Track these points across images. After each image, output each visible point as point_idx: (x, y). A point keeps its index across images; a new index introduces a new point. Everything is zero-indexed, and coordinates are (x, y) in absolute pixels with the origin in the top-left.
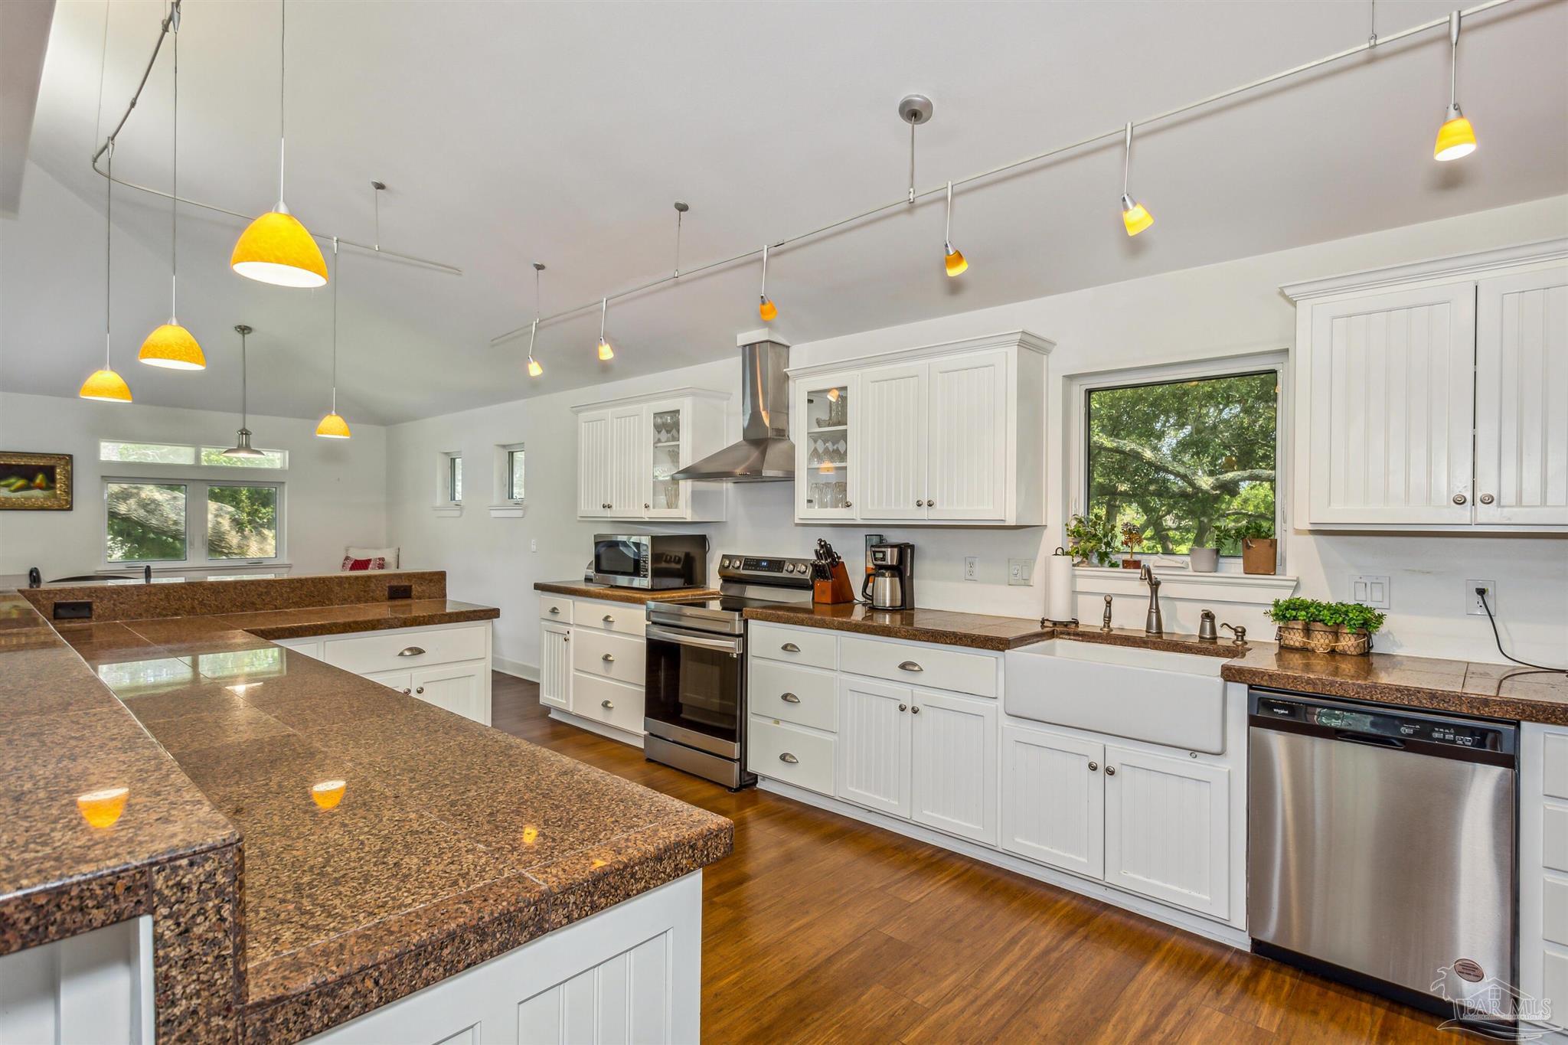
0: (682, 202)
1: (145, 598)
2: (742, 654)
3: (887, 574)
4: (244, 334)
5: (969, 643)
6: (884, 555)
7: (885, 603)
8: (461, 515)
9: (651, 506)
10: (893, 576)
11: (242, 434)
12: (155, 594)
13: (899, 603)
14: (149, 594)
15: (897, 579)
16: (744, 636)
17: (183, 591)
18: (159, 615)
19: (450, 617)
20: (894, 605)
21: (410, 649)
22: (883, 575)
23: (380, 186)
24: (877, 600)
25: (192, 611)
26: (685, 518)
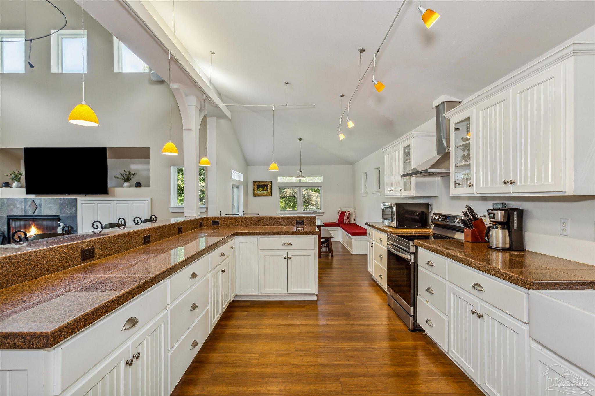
0: (361, 48)
1: (230, 220)
2: (414, 263)
3: (499, 227)
4: (300, 141)
5: (508, 279)
6: (494, 215)
7: (498, 243)
8: (367, 195)
9: (403, 190)
10: (503, 228)
11: (300, 172)
12: (233, 220)
13: (508, 246)
14: (231, 219)
15: (507, 231)
16: (415, 254)
17: (239, 219)
18: (234, 225)
19: (300, 233)
20: (504, 247)
21: (288, 243)
22: (497, 228)
23: (287, 84)
24: (492, 242)
25: (241, 225)
26: (413, 195)
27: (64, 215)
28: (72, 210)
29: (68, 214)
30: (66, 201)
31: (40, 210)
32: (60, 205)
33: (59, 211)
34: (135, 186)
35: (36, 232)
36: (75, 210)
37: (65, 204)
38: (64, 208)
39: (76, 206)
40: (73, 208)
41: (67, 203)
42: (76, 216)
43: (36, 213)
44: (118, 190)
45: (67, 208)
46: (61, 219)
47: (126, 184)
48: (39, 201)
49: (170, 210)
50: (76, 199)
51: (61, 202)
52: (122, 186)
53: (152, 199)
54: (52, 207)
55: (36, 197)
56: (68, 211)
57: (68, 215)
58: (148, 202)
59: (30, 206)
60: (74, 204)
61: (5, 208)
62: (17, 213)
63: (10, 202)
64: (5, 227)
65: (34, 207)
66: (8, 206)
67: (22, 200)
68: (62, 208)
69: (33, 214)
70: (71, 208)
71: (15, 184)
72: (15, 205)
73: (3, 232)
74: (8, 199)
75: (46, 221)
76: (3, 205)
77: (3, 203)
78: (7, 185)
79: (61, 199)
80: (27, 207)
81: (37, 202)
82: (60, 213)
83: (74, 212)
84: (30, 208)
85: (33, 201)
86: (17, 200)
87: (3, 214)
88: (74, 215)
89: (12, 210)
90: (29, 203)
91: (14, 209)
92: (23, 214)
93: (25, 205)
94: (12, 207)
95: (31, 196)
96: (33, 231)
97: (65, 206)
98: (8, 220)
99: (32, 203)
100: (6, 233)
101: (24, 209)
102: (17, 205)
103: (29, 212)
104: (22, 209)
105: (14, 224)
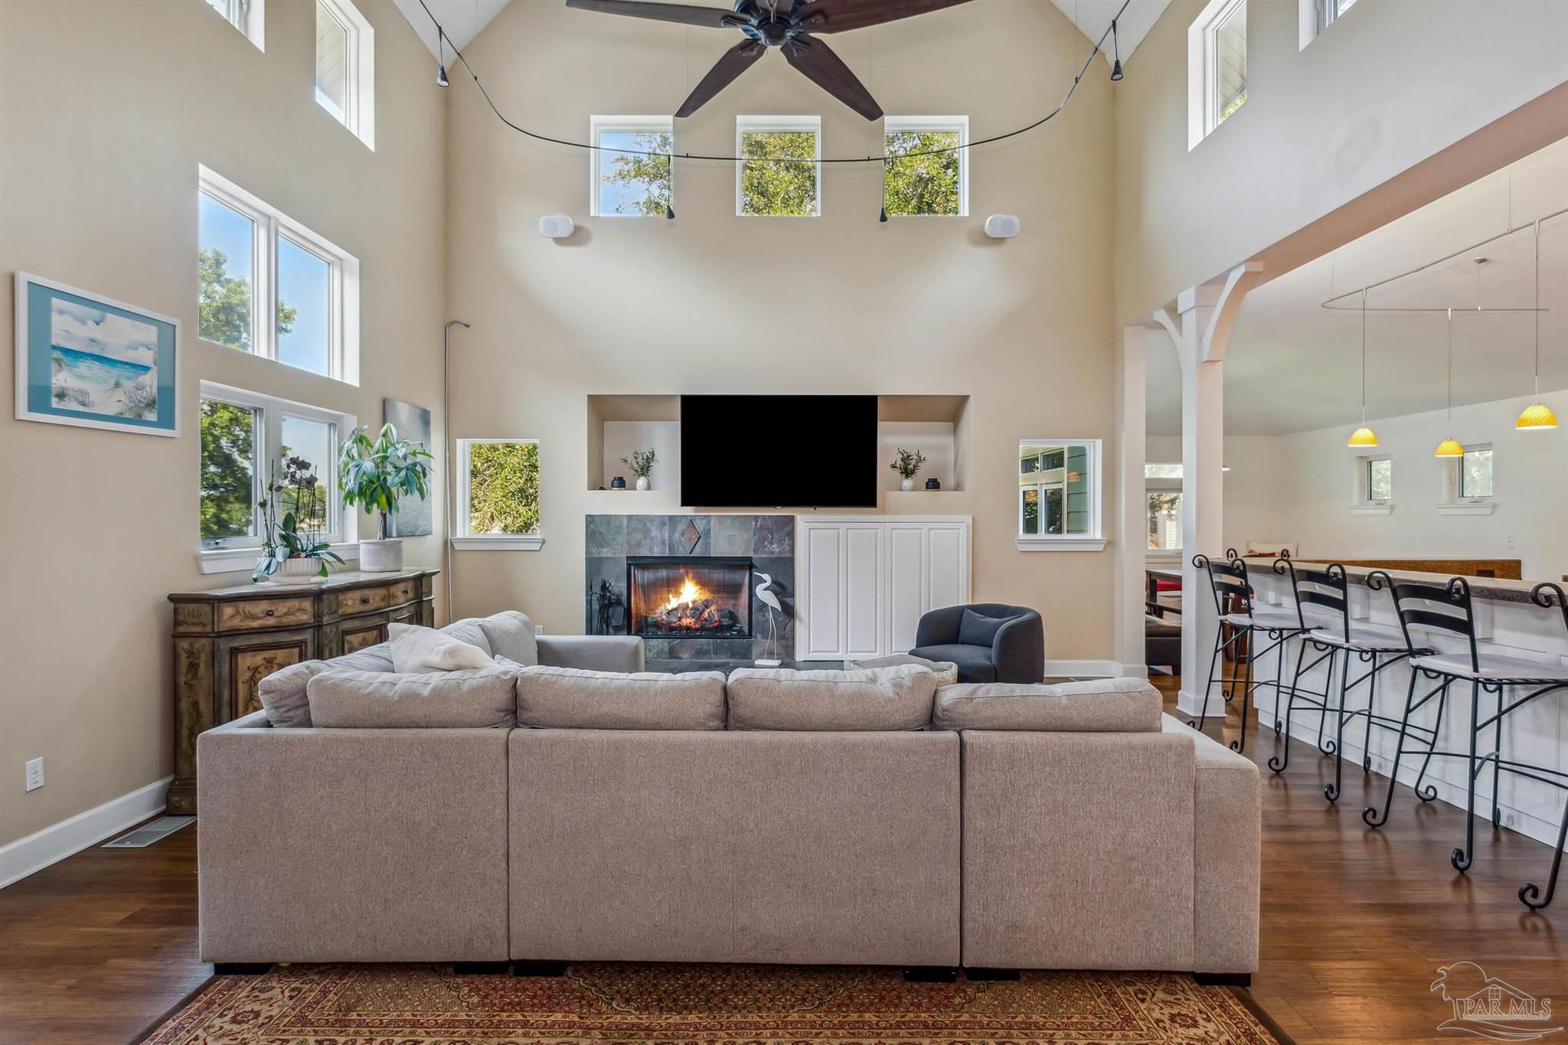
8: (1391, 513)
27: (763, 556)
28: (782, 544)
29: (773, 553)
30: (770, 524)
31: (707, 544)
32: (758, 530)
33: (752, 546)
34: (927, 488)
35: (697, 595)
36: (789, 546)
37: (768, 529)
38: (765, 539)
39: (791, 535)
40: (785, 540)
41: (770, 527)
42: (792, 560)
43: (697, 553)
44: (894, 495)
45: (772, 539)
46: (756, 567)
47: (907, 483)
48: (704, 521)
49: (1020, 546)
50: (792, 519)
51: (756, 525)
52: (900, 488)
53: (973, 518)
54: (734, 536)
55: (696, 511)
56: (775, 546)
57: (774, 556)
58: (968, 525)
59: (683, 535)
60: (788, 529)
61: (622, 539)
62: (651, 550)
63: (634, 524)
64: (623, 585)
65: (694, 537)
66: (629, 534)
67: (667, 519)
68: (759, 539)
69: (691, 553)
70: (781, 540)
71: (641, 482)
72: (646, 532)
73: (617, 596)
74: (630, 517)
75: (717, 571)
76: (618, 532)
77: (620, 527)
78: (621, 483)
79: (756, 518)
80: (677, 536)
81: (700, 526)
82: (754, 551)
83: (787, 548)
84: (683, 539)
85: (691, 521)
86: (652, 521)
87: (617, 552)
88: (788, 555)
89: (639, 544)
90: (681, 527)
91: (644, 542)
92: (665, 553)
93: (672, 532)
94: (640, 535)
95: (689, 511)
96: (690, 593)
97: (766, 536)
98: (629, 566)
99: (688, 526)
100: (624, 598)
101: (667, 542)
102: (650, 531)
103: (681, 548)
104: (663, 541)
105: (641, 576)
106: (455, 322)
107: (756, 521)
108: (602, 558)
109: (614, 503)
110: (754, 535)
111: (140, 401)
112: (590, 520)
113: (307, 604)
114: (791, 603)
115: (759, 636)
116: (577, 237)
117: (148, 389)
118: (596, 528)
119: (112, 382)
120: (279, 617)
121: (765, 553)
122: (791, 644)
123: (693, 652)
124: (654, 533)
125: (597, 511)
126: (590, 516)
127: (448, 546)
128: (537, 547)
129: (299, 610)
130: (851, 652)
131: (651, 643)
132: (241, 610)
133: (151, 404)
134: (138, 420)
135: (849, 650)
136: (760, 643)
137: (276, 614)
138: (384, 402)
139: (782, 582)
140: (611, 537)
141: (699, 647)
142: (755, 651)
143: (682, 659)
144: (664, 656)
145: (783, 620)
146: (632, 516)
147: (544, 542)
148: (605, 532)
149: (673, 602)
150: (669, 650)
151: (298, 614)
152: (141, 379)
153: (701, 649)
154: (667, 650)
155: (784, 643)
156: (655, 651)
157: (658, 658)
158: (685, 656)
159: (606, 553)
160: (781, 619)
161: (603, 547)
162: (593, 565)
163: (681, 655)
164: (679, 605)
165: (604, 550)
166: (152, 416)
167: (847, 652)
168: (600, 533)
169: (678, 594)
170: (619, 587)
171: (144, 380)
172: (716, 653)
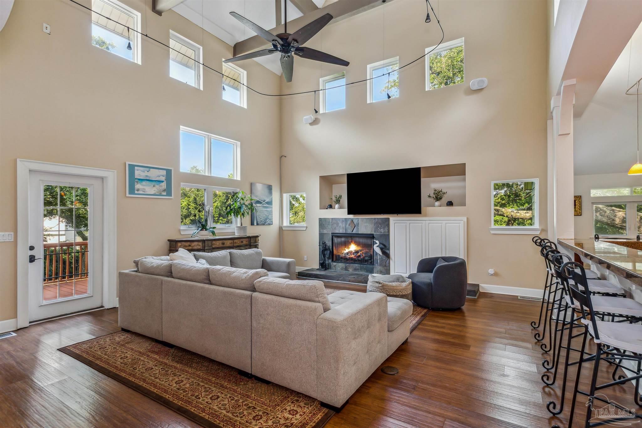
27: (378, 233)
28: (385, 229)
29: (381, 232)
30: (380, 221)
31: (358, 229)
32: (376, 223)
33: (374, 230)
34: (447, 205)
35: (356, 248)
36: (387, 230)
37: (379, 223)
38: (378, 227)
39: (388, 225)
40: (386, 227)
41: (380, 222)
42: (388, 235)
43: (354, 232)
44: (430, 209)
45: (381, 227)
46: (375, 238)
47: (437, 203)
48: (357, 220)
49: (491, 231)
50: (389, 219)
51: (375, 222)
52: (434, 206)
53: (467, 219)
54: (367, 226)
55: (354, 216)
56: (382, 230)
57: (382, 234)
58: (464, 222)
59: (349, 225)
60: (387, 223)
61: (330, 227)
62: (339, 230)
63: (334, 221)
64: (330, 243)
65: (353, 226)
66: (332, 225)
67: (344, 219)
68: (376, 227)
69: (352, 232)
70: (384, 227)
71: (337, 206)
72: (338, 224)
73: (329, 247)
74: (332, 219)
75: (362, 239)
76: (329, 224)
77: (329, 222)
78: (331, 207)
79: (375, 219)
80: (347, 226)
81: (355, 222)
82: (374, 232)
83: (387, 231)
84: (349, 227)
85: (352, 220)
86: (339, 220)
87: (328, 231)
88: (387, 233)
89: (335, 229)
90: (349, 222)
91: (337, 228)
92: (343, 232)
93: (346, 224)
94: (335, 225)
95: (351, 216)
96: (353, 247)
97: (379, 226)
98: (332, 236)
99: (351, 222)
100: (331, 248)
101: (344, 228)
102: (339, 224)
103: (349, 230)
104: (343, 227)
105: (336, 240)
106: (282, 156)
107: (375, 220)
108: (324, 233)
109: (329, 214)
110: (374, 225)
111: (161, 190)
112: (320, 220)
113: (200, 244)
114: (389, 253)
115: (376, 265)
116: (315, 122)
117: (163, 187)
118: (322, 223)
119: (152, 186)
120: (192, 247)
121: (378, 232)
122: (388, 268)
123: (353, 269)
124: (340, 224)
125: (322, 217)
126: (320, 218)
127: (281, 229)
128: (305, 229)
129: (198, 245)
130: (396, 273)
131: (339, 264)
132: (183, 244)
133: (164, 190)
134: (161, 195)
135: (396, 272)
136: (377, 267)
137: (192, 246)
138: (251, 184)
139: (385, 244)
140: (326, 226)
141: (355, 267)
142: (375, 270)
143: (349, 271)
144: (344, 269)
145: (386, 259)
146: (333, 218)
147: (307, 227)
148: (325, 224)
149: (347, 250)
150: (345, 268)
151: (197, 246)
152: (161, 184)
153: (356, 268)
154: (344, 267)
155: (386, 268)
156: (340, 267)
157: (341, 270)
158: (351, 270)
159: (325, 231)
160: (384, 259)
161: (324, 229)
162: (321, 235)
163: (349, 270)
164: (349, 251)
165: (325, 230)
166: (165, 194)
167: (395, 273)
168: (324, 224)
169: (348, 248)
170: (329, 243)
171: (162, 184)
172: (361, 270)
